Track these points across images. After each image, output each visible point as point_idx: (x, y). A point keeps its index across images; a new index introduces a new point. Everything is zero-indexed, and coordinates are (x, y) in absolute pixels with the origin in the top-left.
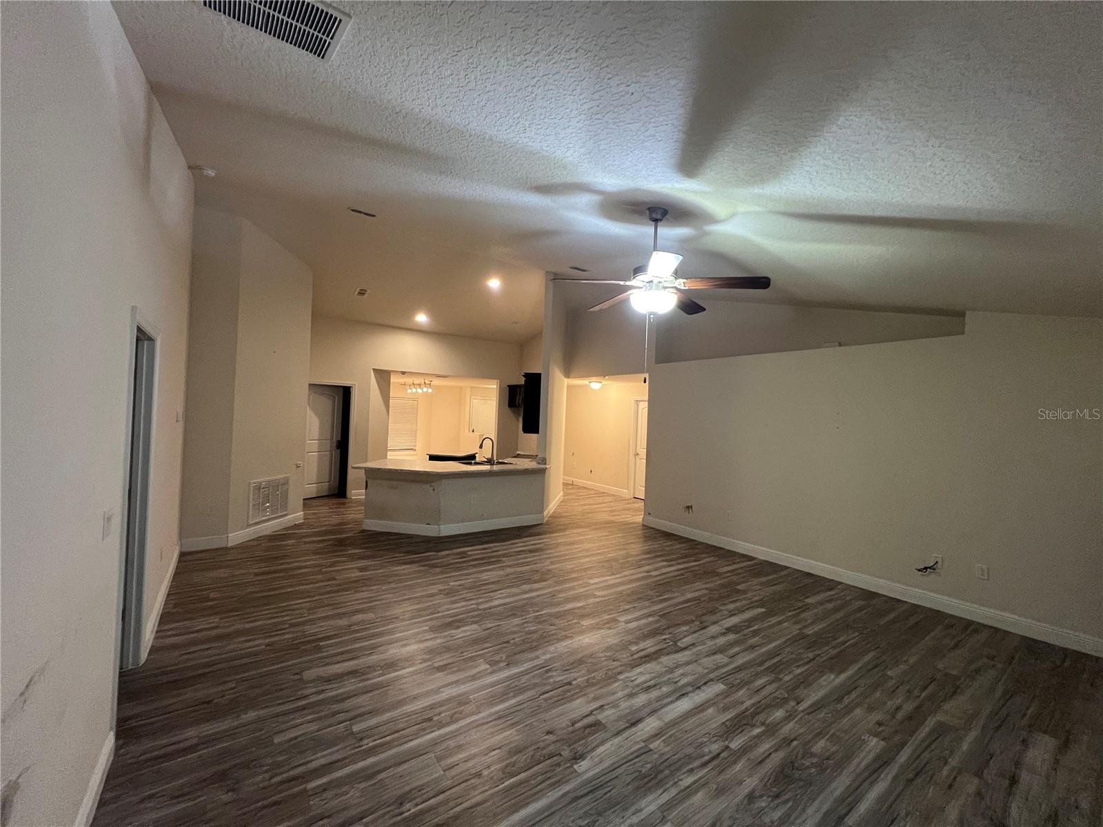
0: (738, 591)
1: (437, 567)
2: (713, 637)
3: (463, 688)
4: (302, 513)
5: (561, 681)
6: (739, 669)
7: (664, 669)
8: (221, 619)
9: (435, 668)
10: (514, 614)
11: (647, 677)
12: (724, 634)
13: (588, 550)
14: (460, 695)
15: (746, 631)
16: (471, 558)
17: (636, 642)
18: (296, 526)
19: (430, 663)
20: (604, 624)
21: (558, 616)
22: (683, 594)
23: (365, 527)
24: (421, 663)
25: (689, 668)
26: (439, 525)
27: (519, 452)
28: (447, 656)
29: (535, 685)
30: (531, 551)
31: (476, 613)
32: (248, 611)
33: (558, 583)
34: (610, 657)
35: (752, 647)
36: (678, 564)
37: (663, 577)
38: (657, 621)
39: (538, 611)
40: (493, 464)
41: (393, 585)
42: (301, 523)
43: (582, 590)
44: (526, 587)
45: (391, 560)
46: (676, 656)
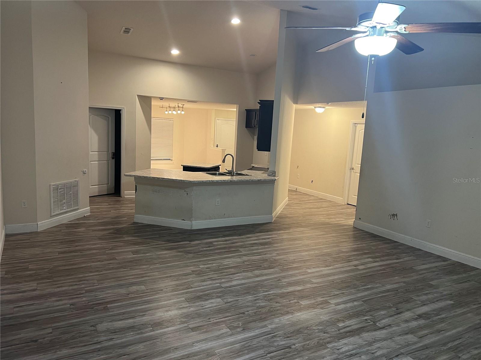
0: (431, 286)
1: (191, 253)
2: (407, 321)
3: (209, 345)
4: (89, 208)
5: (283, 345)
6: (426, 347)
7: (364, 343)
8: (38, 284)
9: (190, 328)
10: (248, 293)
11: (351, 347)
12: (416, 319)
13: (307, 245)
14: (208, 349)
15: (435, 318)
16: (216, 247)
17: (343, 320)
18: (85, 218)
19: (186, 325)
20: (318, 305)
21: (282, 296)
22: (383, 286)
23: (136, 220)
24: (180, 324)
25: (385, 343)
26: (191, 221)
27: (253, 165)
28: (198, 320)
29: (264, 347)
30: (262, 244)
31: (220, 290)
32: (55, 279)
33: (283, 270)
34: (321, 329)
35: (439, 331)
36: (382, 261)
37: (367, 271)
38: (362, 305)
39: (266, 291)
40: (233, 176)
41: (158, 266)
42: (89, 215)
43: (301, 277)
44: (257, 272)
45: (157, 246)
46: (374, 333)
